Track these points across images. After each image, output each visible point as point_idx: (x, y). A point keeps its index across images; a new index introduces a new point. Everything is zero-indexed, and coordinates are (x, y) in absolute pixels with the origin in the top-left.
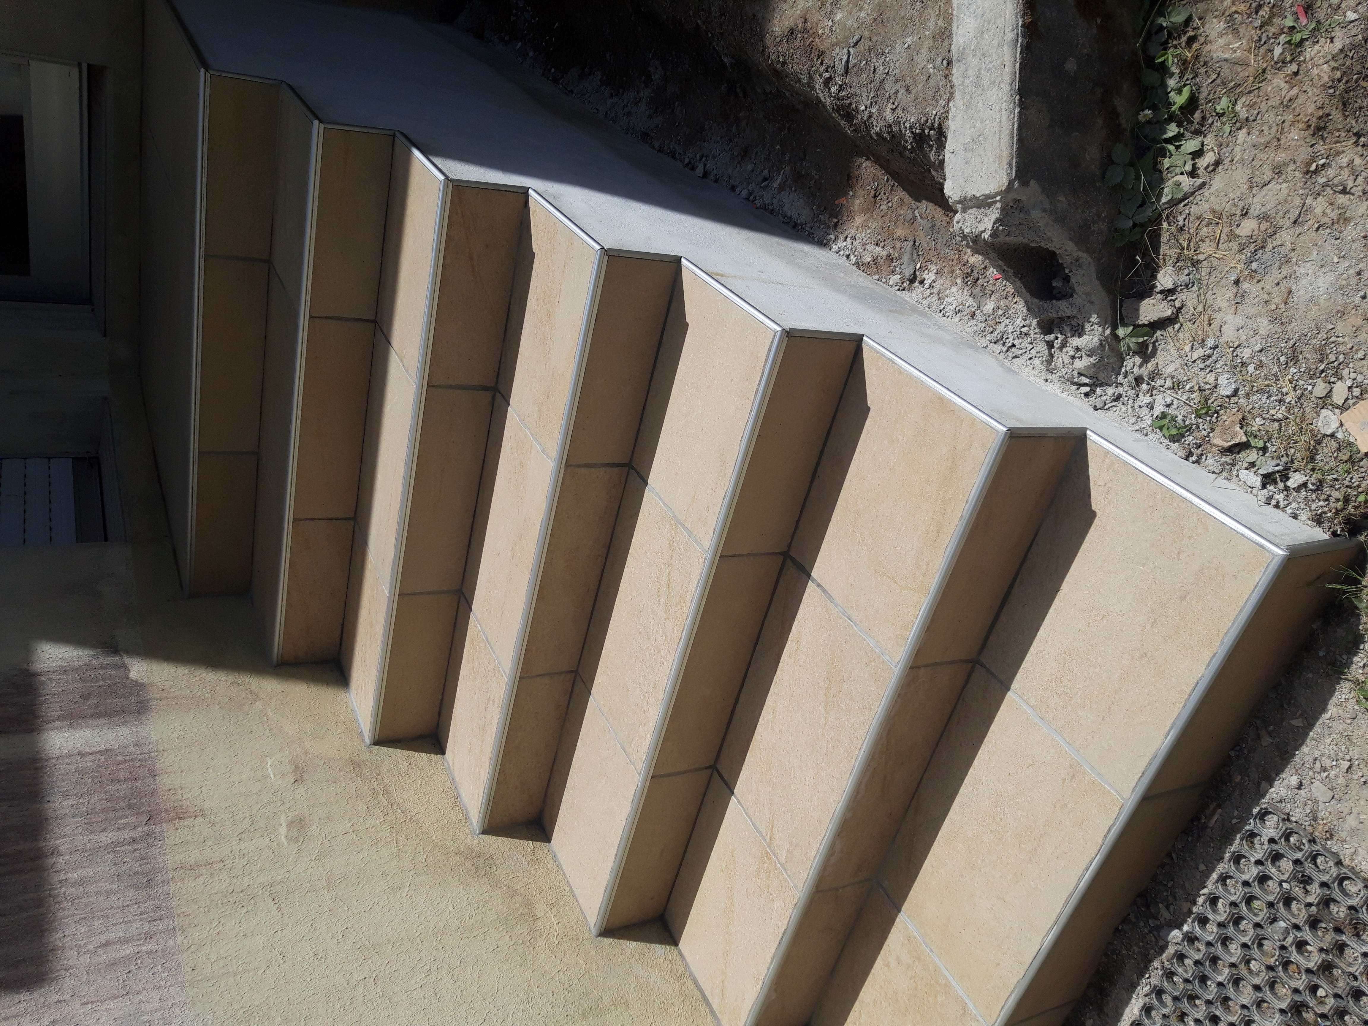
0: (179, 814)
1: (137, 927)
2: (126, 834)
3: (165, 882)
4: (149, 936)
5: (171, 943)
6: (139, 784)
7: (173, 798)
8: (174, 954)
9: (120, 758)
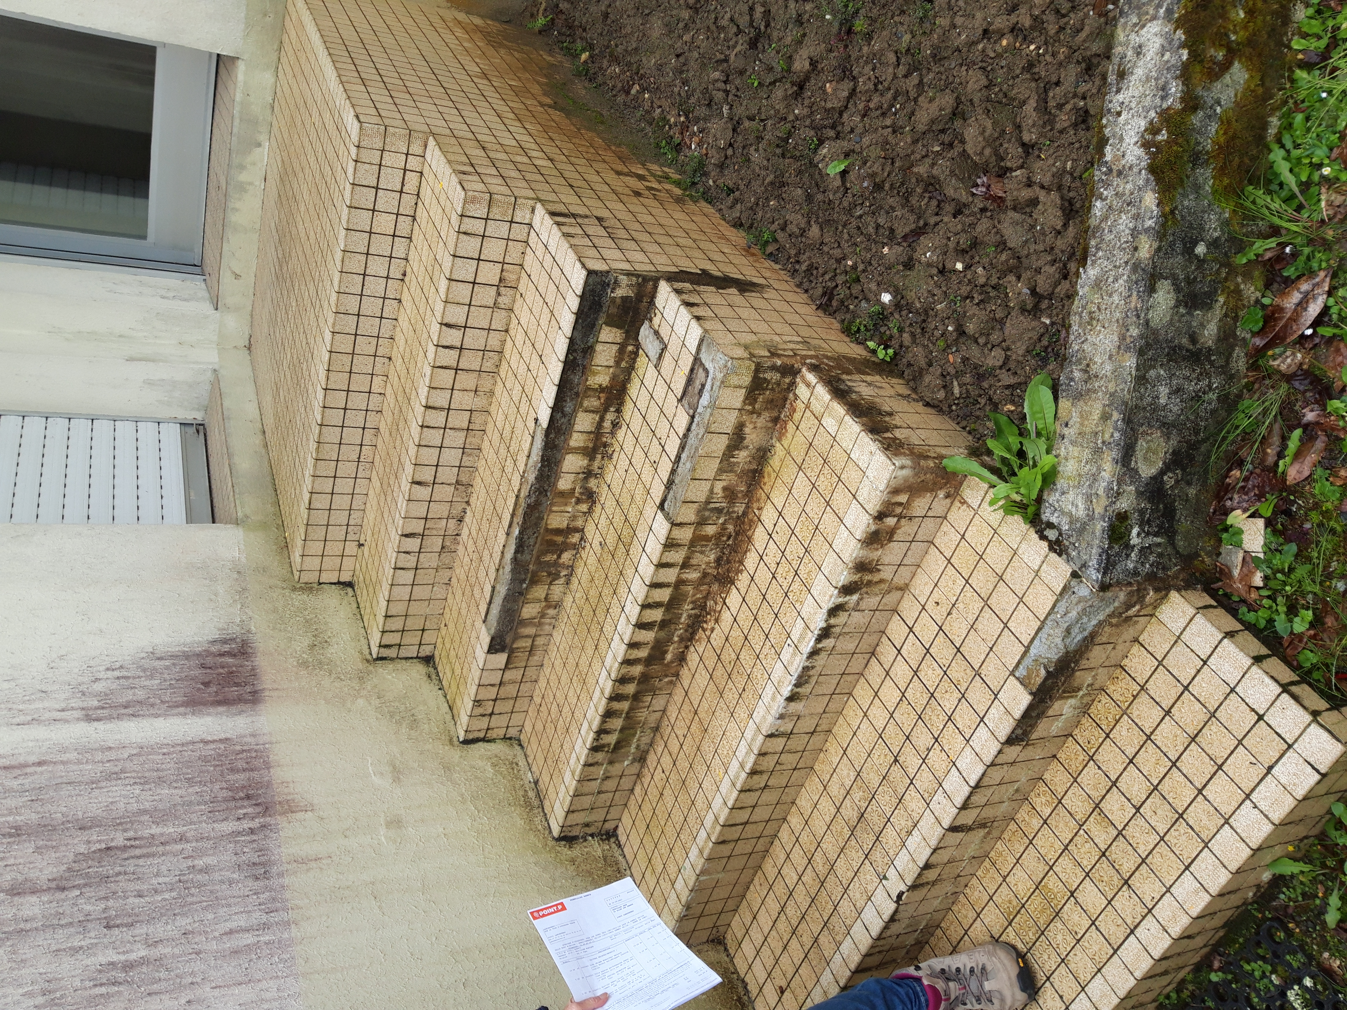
0: (290, 808)
1: (258, 917)
2: (246, 825)
3: (281, 875)
4: (265, 926)
5: (286, 936)
6: (255, 774)
7: (286, 790)
8: (289, 946)
9: (238, 748)
